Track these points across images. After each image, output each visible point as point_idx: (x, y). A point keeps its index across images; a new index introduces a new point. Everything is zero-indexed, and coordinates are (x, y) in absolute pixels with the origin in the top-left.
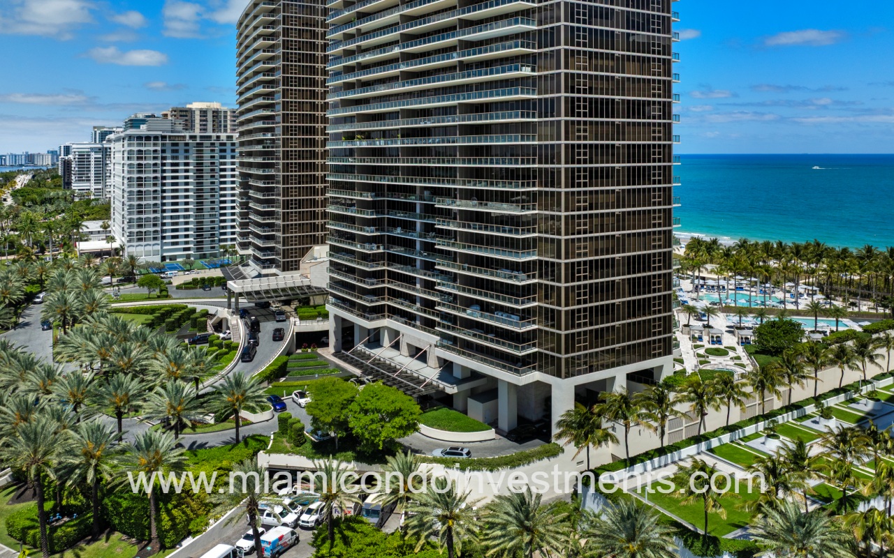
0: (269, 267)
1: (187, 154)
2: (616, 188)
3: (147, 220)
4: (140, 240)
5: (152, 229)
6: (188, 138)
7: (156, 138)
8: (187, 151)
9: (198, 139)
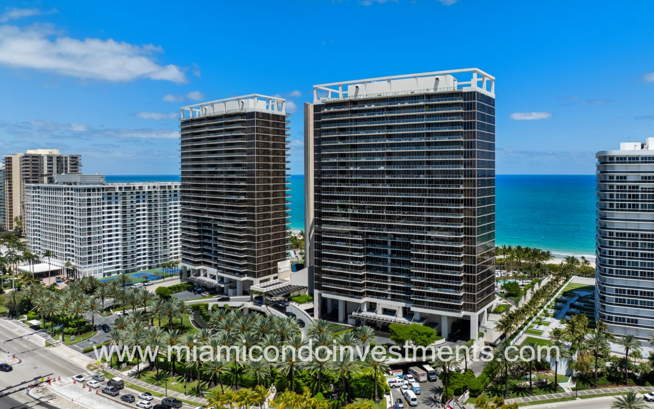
1: (116, 200)
3: (95, 248)
4: (90, 263)
5: (98, 255)
6: (118, 189)
7: (98, 190)
8: (116, 198)
9: (123, 189)
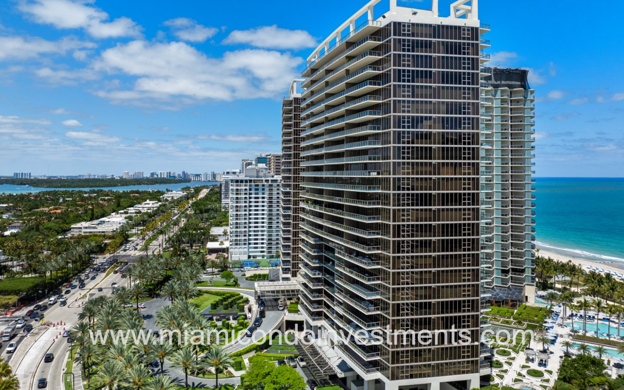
0: (286, 273)
1: (263, 192)
2: (433, 254)
3: (241, 232)
4: (237, 244)
5: (243, 238)
6: (264, 181)
7: (246, 181)
8: (263, 189)
9: (270, 182)
